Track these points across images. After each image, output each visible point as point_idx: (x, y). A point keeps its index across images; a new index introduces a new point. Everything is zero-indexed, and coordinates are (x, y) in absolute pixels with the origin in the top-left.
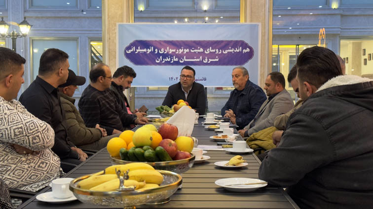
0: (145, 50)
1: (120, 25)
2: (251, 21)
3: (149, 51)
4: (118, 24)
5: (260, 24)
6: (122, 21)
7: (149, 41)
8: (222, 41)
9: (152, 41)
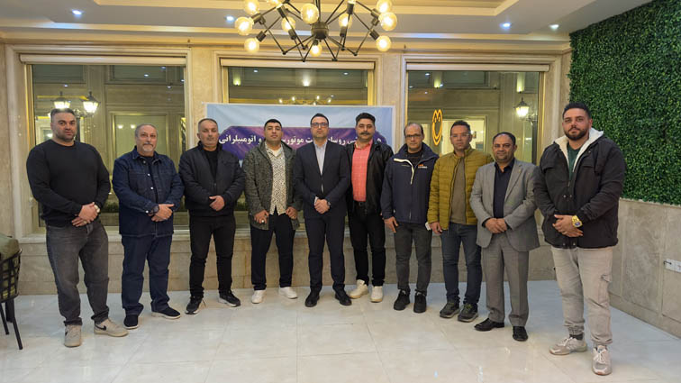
0: (245, 140)
1: (209, 106)
2: (383, 103)
3: (250, 141)
4: (206, 104)
5: (394, 107)
6: (212, 101)
7: (250, 128)
8: (346, 129)
9: (254, 128)
